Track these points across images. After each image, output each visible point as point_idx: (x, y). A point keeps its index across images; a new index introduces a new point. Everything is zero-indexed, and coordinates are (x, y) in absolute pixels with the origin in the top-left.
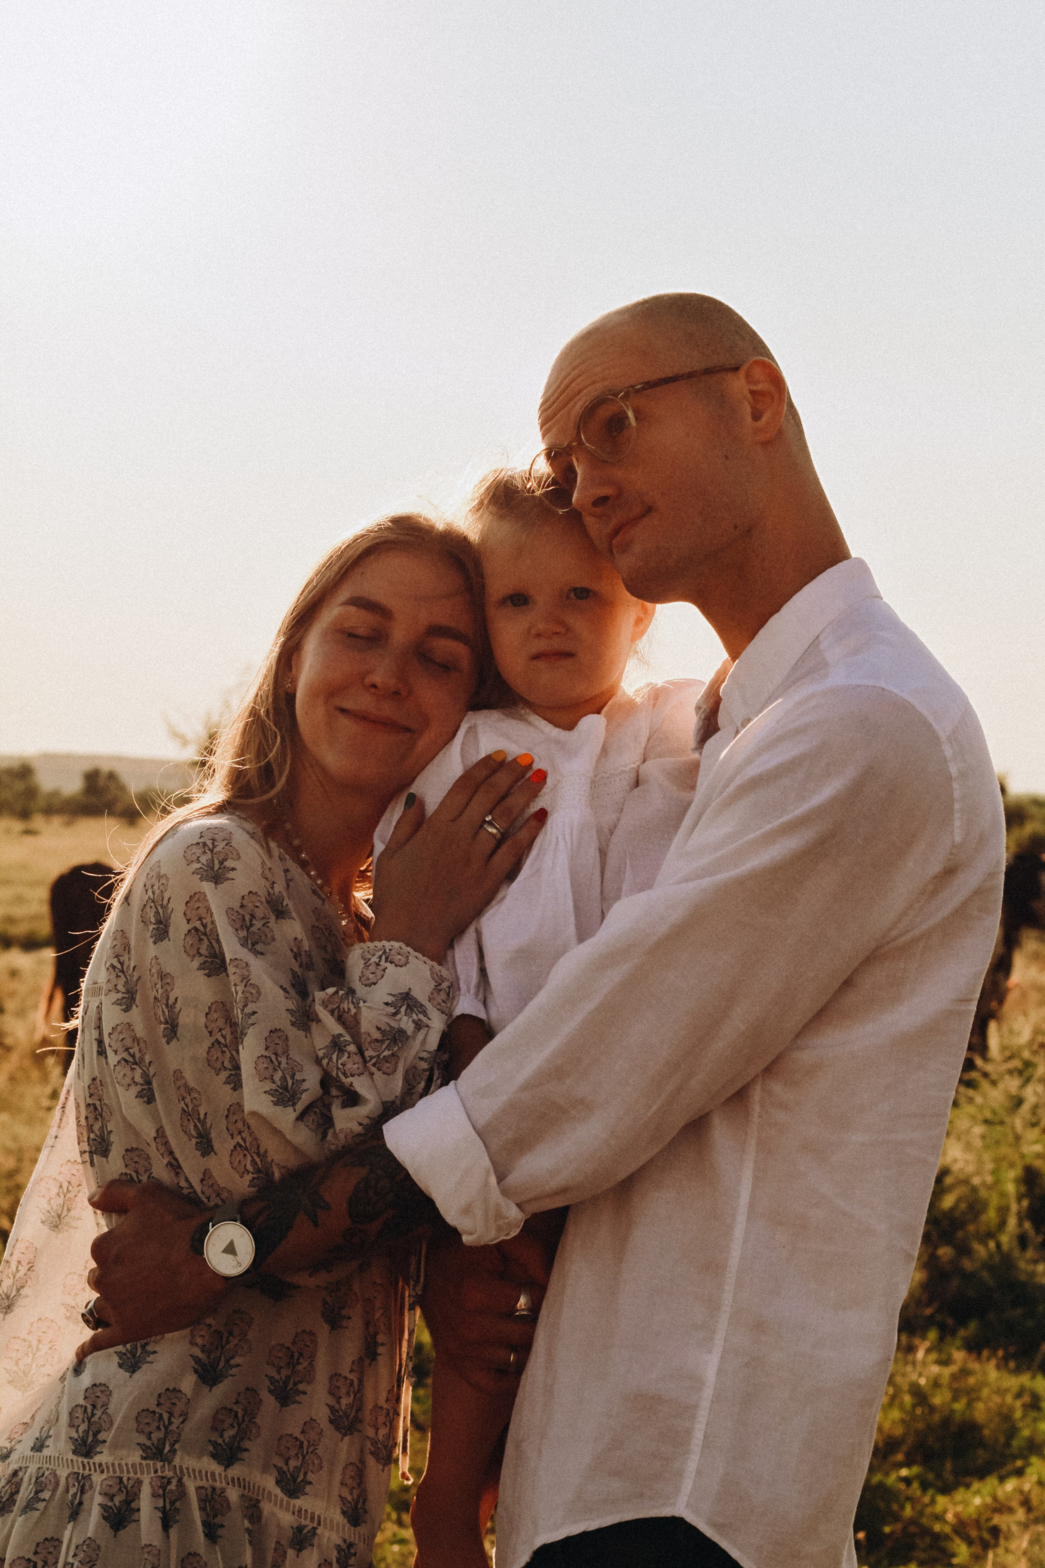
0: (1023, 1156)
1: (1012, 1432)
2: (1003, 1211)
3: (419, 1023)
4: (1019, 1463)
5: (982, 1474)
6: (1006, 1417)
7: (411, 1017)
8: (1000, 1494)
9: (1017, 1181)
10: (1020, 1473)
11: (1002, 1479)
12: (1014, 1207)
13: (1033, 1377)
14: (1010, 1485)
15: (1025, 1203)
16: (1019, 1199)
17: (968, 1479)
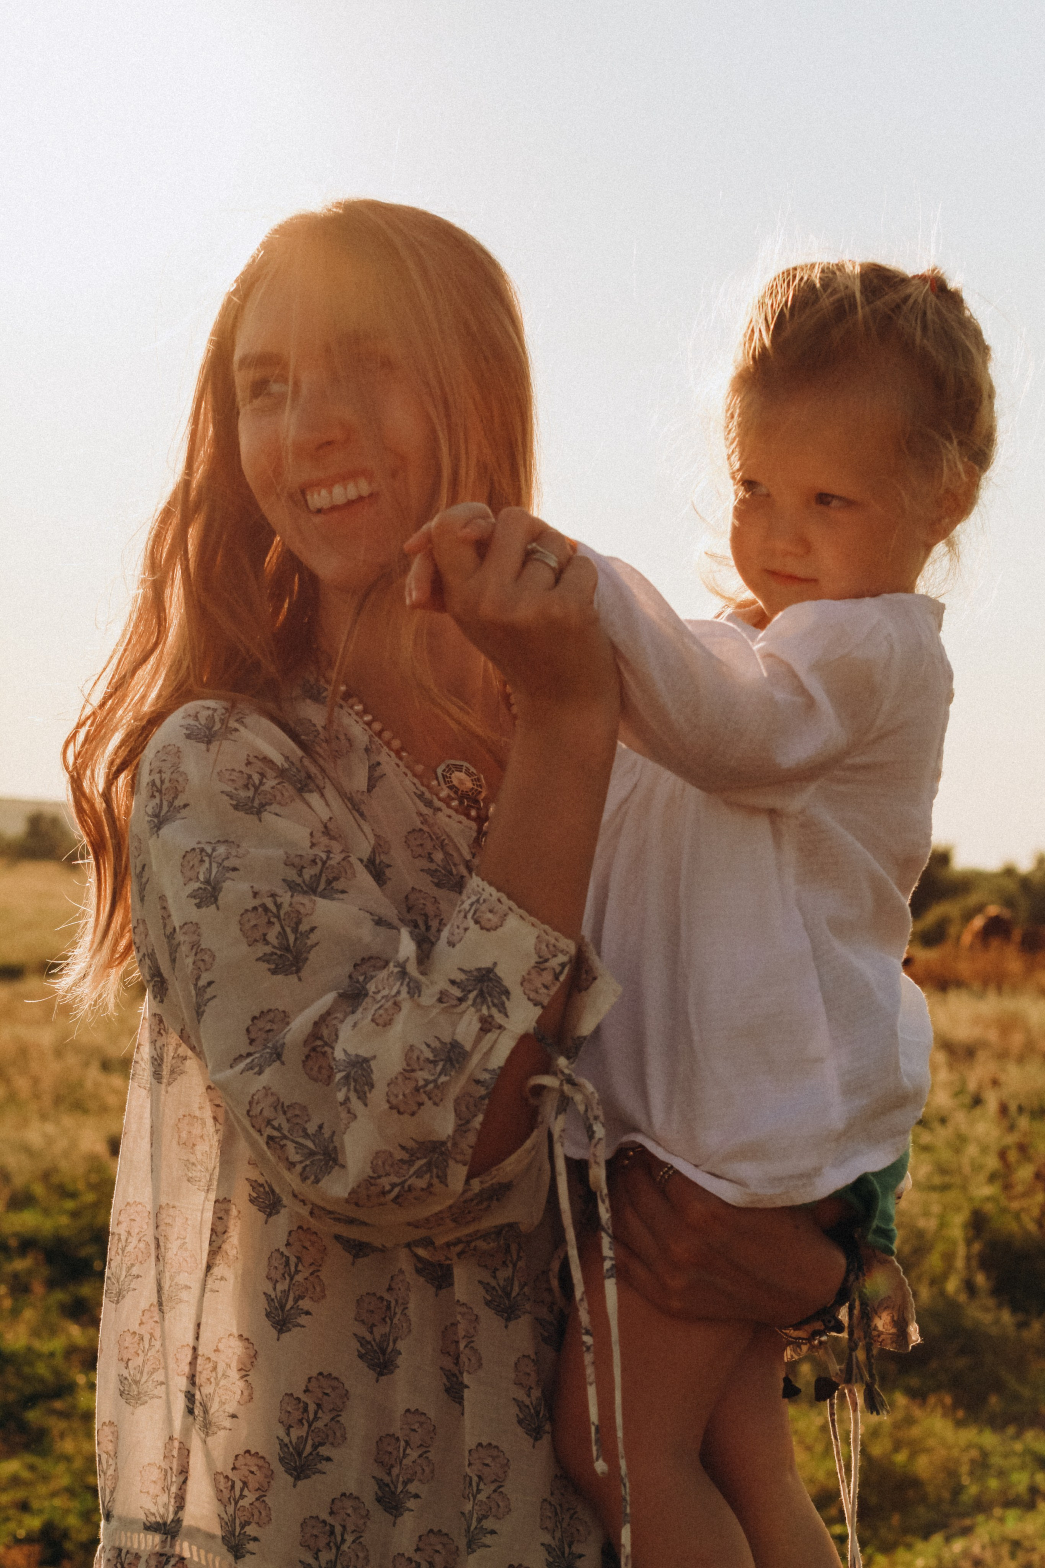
0: (971, 1199)
1: (958, 1490)
2: (949, 1257)
3: (490, 1020)
4: (967, 1522)
5: (926, 1534)
6: (952, 1473)
7: (480, 1010)
8: (947, 1555)
9: (966, 1226)
10: (966, 1531)
11: (948, 1539)
12: (961, 1251)
13: (981, 1431)
14: (958, 1546)
15: (977, 1247)
16: (969, 1242)
17: (909, 1539)
